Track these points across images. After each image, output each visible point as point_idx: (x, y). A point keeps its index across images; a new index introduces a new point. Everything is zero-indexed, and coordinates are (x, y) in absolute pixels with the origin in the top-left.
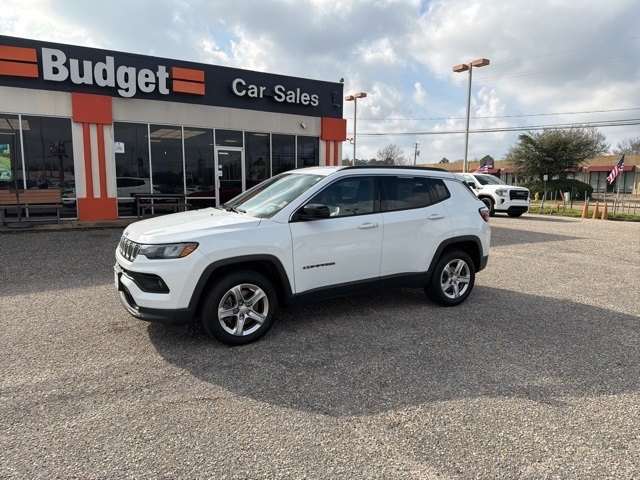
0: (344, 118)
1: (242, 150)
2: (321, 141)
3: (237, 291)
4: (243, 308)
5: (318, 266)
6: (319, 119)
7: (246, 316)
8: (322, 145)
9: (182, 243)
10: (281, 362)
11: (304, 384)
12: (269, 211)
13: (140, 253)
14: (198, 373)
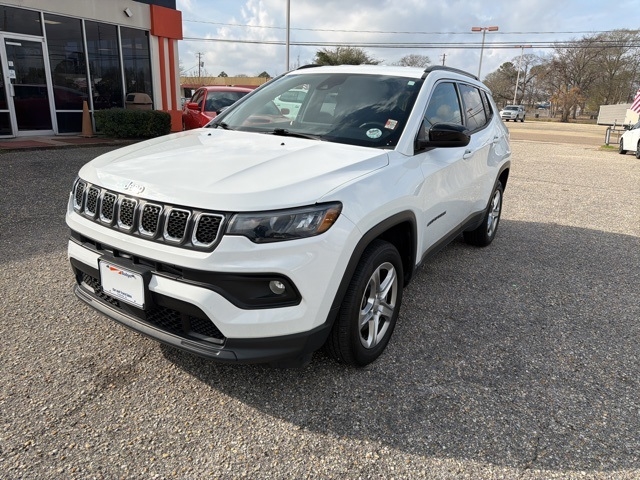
0: (177, 9)
1: (42, 40)
2: (152, 38)
3: (376, 275)
4: (376, 302)
5: (436, 219)
7: (379, 314)
8: (154, 42)
9: (317, 204)
10: (467, 379)
11: (555, 412)
12: (375, 137)
13: (228, 231)
14: (396, 443)
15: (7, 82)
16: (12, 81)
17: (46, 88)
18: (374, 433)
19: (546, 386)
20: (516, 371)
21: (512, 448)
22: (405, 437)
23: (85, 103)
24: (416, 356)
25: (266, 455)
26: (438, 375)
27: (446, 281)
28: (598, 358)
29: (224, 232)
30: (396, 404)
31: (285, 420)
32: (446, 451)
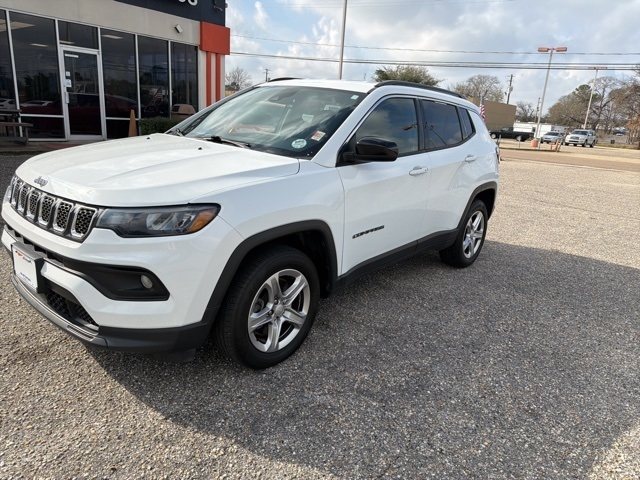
1: (98, 53)
2: (200, 52)
3: (274, 281)
4: (279, 307)
5: (367, 232)
6: (198, 23)
7: (282, 319)
8: (202, 57)
9: (189, 205)
10: (360, 392)
11: (432, 434)
12: (299, 147)
13: (98, 224)
14: (249, 442)
15: (64, 90)
16: (68, 89)
17: (98, 97)
18: (234, 432)
19: (441, 408)
20: (417, 390)
21: (363, 463)
22: (262, 439)
23: (133, 111)
24: (321, 364)
25: (119, 438)
26: (333, 385)
27: (398, 298)
28: (515, 387)
29: (94, 226)
30: (271, 408)
31: (157, 409)
32: (294, 457)
